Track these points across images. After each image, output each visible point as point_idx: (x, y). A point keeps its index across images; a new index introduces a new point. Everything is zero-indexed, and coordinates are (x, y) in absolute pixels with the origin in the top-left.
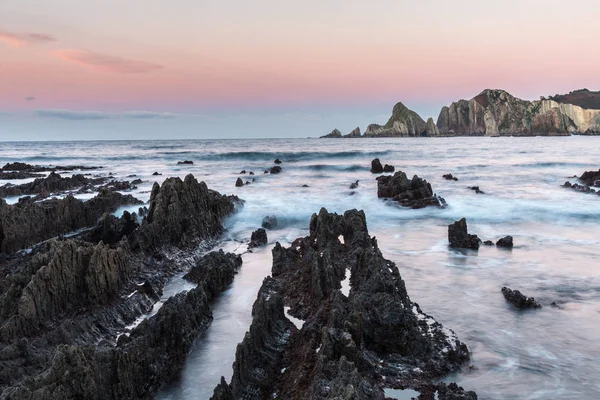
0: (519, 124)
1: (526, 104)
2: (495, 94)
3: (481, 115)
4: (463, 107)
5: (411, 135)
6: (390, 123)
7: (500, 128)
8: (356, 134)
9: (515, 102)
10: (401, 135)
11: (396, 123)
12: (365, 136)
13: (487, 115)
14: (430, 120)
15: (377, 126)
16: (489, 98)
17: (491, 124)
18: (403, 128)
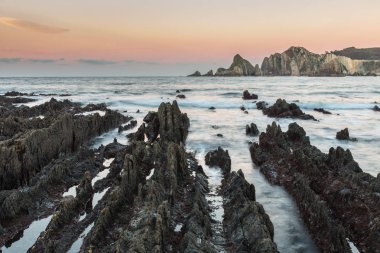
0: (312, 69)
1: (317, 56)
2: (298, 50)
3: (289, 62)
4: (277, 57)
5: (245, 75)
6: (232, 68)
7: (300, 71)
8: (210, 74)
9: (310, 55)
10: (239, 75)
11: (236, 68)
12: (216, 75)
13: (293, 63)
14: (257, 66)
15: (223, 69)
16: (294, 52)
17: (295, 68)
18: (240, 71)
